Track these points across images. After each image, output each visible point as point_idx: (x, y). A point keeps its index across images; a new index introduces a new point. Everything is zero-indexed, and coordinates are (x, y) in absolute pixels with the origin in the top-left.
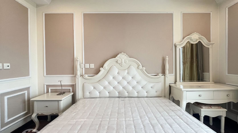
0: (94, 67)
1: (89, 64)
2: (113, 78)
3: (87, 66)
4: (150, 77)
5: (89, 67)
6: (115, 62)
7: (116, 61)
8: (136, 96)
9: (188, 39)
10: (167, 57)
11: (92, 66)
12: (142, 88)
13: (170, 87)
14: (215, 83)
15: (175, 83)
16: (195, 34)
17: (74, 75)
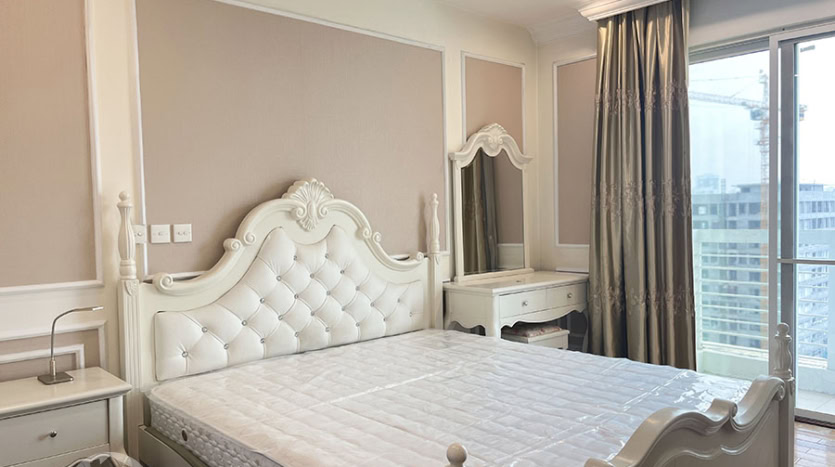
0: (191, 240)
1: (168, 226)
2: (279, 278)
3: (161, 233)
4: (392, 264)
5: (169, 241)
6: (283, 213)
7: (289, 209)
8: (356, 339)
9: (480, 140)
10: (436, 195)
11: (185, 232)
12: (372, 305)
13: (444, 293)
14: (536, 270)
15: (452, 280)
16: (496, 129)
17: (98, 282)
